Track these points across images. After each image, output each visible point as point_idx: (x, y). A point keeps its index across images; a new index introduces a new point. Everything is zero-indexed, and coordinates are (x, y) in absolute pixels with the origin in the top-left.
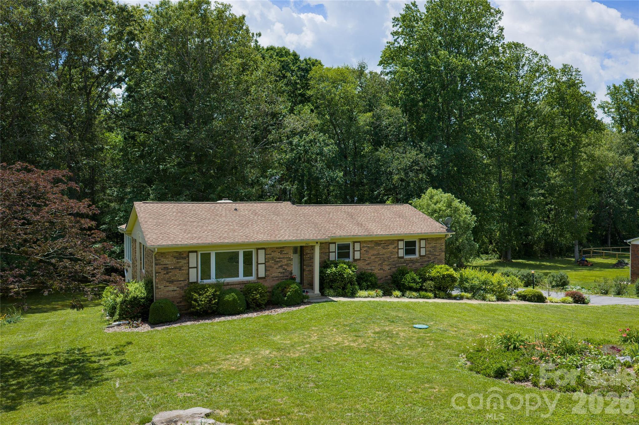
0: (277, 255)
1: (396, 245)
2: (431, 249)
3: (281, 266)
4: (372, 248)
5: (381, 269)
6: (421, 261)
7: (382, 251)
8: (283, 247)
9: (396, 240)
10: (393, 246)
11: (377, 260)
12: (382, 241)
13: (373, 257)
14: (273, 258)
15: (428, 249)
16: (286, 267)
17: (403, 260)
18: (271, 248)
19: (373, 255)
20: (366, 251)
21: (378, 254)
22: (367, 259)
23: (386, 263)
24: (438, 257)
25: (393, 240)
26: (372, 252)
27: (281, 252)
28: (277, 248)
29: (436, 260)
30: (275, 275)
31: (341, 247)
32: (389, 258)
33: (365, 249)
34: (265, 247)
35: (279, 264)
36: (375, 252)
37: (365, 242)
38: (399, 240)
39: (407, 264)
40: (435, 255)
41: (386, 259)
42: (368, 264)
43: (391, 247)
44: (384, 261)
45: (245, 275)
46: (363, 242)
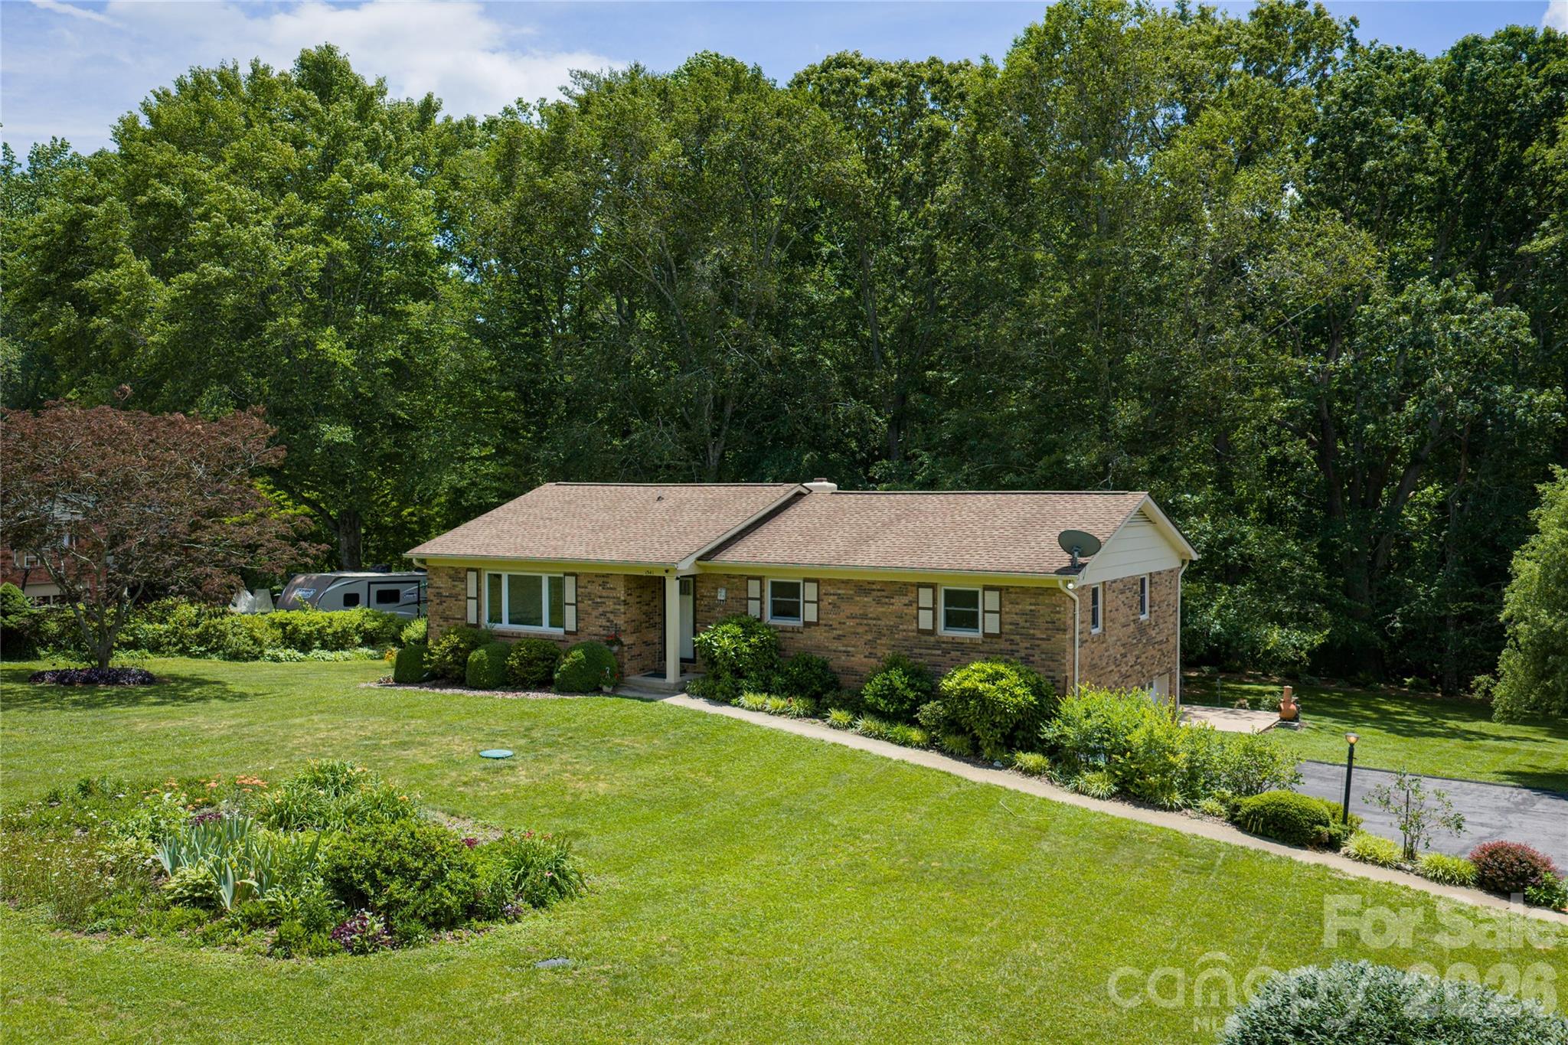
0: (596, 589)
1: (911, 597)
2: (1021, 620)
3: (604, 614)
4: (850, 598)
5: (871, 655)
6: (986, 648)
7: (874, 610)
8: (607, 576)
9: (912, 585)
10: (906, 600)
11: (860, 630)
12: (873, 583)
13: (850, 623)
14: (589, 596)
15: (1007, 618)
16: (612, 617)
17: (932, 639)
18: (587, 575)
19: (852, 617)
20: (834, 605)
21: (864, 616)
22: (835, 625)
23: (884, 641)
24: (1044, 645)
25: (905, 584)
26: (848, 609)
27: (604, 585)
28: (597, 576)
29: (1037, 652)
30: (592, 629)
31: (779, 588)
32: (893, 629)
33: (831, 599)
34: (577, 571)
35: (601, 610)
36: (857, 611)
37: (830, 582)
38: (920, 585)
39: (946, 652)
40: (1033, 637)
41: (885, 631)
42: (838, 638)
43: (898, 603)
44: (880, 635)
45: (552, 625)
46: (825, 581)
